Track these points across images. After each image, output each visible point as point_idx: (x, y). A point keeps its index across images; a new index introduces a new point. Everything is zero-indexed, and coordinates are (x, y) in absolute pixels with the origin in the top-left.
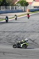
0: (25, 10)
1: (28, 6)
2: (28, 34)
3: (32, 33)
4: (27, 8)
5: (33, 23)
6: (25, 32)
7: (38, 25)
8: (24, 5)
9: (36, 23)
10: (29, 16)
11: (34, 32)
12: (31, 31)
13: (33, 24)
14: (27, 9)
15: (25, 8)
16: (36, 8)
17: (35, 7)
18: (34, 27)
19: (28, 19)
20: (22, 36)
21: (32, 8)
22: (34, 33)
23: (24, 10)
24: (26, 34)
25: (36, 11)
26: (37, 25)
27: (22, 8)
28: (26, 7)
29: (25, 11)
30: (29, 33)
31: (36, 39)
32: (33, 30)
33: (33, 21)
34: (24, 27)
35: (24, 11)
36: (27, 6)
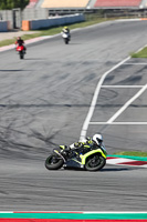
0: (15, 23)
1: (25, 10)
2: (27, 114)
3: (43, 110)
4: (21, 15)
5: (44, 73)
6: (18, 106)
7: (64, 81)
8: (12, 4)
9: (57, 73)
10: (24, 49)
11: (50, 105)
12: (40, 102)
13: (46, 77)
14: (22, 18)
15: (14, 17)
16: (57, 17)
17: (52, 12)
18: (52, 88)
19: (22, 57)
20: (7, 120)
21: (43, 16)
22: (51, 110)
23: (12, 23)
24: (21, 114)
25: (57, 26)
26: (63, 78)
27: (4, 16)
28: (17, 14)
29: (15, 28)
30: (32, 109)
31: (57, 133)
32: (47, 98)
33: (47, 64)
34: (12, 89)
35: (11, 26)
36: (22, 9)
